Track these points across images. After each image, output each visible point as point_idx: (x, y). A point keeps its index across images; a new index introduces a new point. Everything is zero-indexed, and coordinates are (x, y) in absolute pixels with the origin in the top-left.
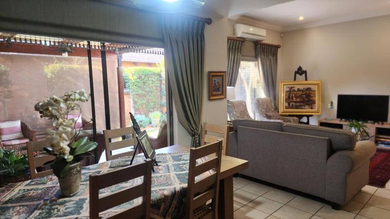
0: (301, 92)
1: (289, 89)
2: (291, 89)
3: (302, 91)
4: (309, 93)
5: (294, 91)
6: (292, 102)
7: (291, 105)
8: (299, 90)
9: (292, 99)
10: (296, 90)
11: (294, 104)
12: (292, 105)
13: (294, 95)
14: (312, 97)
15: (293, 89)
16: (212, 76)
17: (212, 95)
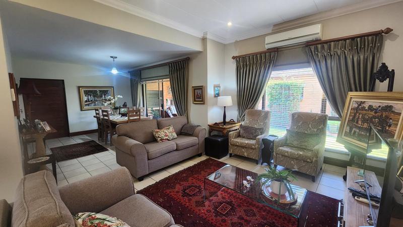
0: (373, 113)
1: (356, 106)
2: (360, 105)
3: (376, 110)
4: (387, 117)
5: (363, 108)
6: (356, 127)
7: (353, 132)
8: (370, 107)
9: (357, 122)
10: (367, 108)
11: (358, 131)
12: (355, 132)
13: (361, 116)
14: (390, 126)
15: (363, 105)
16: (194, 89)
17: (195, 101)
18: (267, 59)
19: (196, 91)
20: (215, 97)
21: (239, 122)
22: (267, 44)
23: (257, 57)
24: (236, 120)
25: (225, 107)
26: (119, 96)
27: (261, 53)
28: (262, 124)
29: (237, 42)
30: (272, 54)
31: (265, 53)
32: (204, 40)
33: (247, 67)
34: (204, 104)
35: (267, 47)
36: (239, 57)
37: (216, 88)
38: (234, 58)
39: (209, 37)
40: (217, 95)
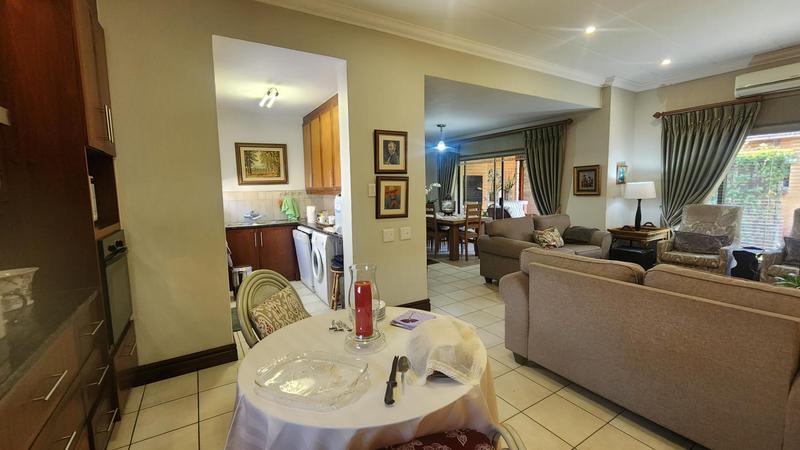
16: (579, 172)
17: (578, 190)
18: (736, 113)
19: (581, 174)
20: (618, 183)
21: (663, 226)
22: (738, 90)
23: (713, 113)
24: (657, 224)
25: (640, 200)
26: (435, 185)
27: (721, 107)
28: (724, 228)
29: (663, 88)
30: (749, 107)
31: (732, 104)
32: (605, 91)
33: (687, 130)
34: (599, 195)
35: (737, 94)
36: (670, 114)
37: (620, 169)
38: (657, 115)
39: (615, 84)
40: (622, 181)
